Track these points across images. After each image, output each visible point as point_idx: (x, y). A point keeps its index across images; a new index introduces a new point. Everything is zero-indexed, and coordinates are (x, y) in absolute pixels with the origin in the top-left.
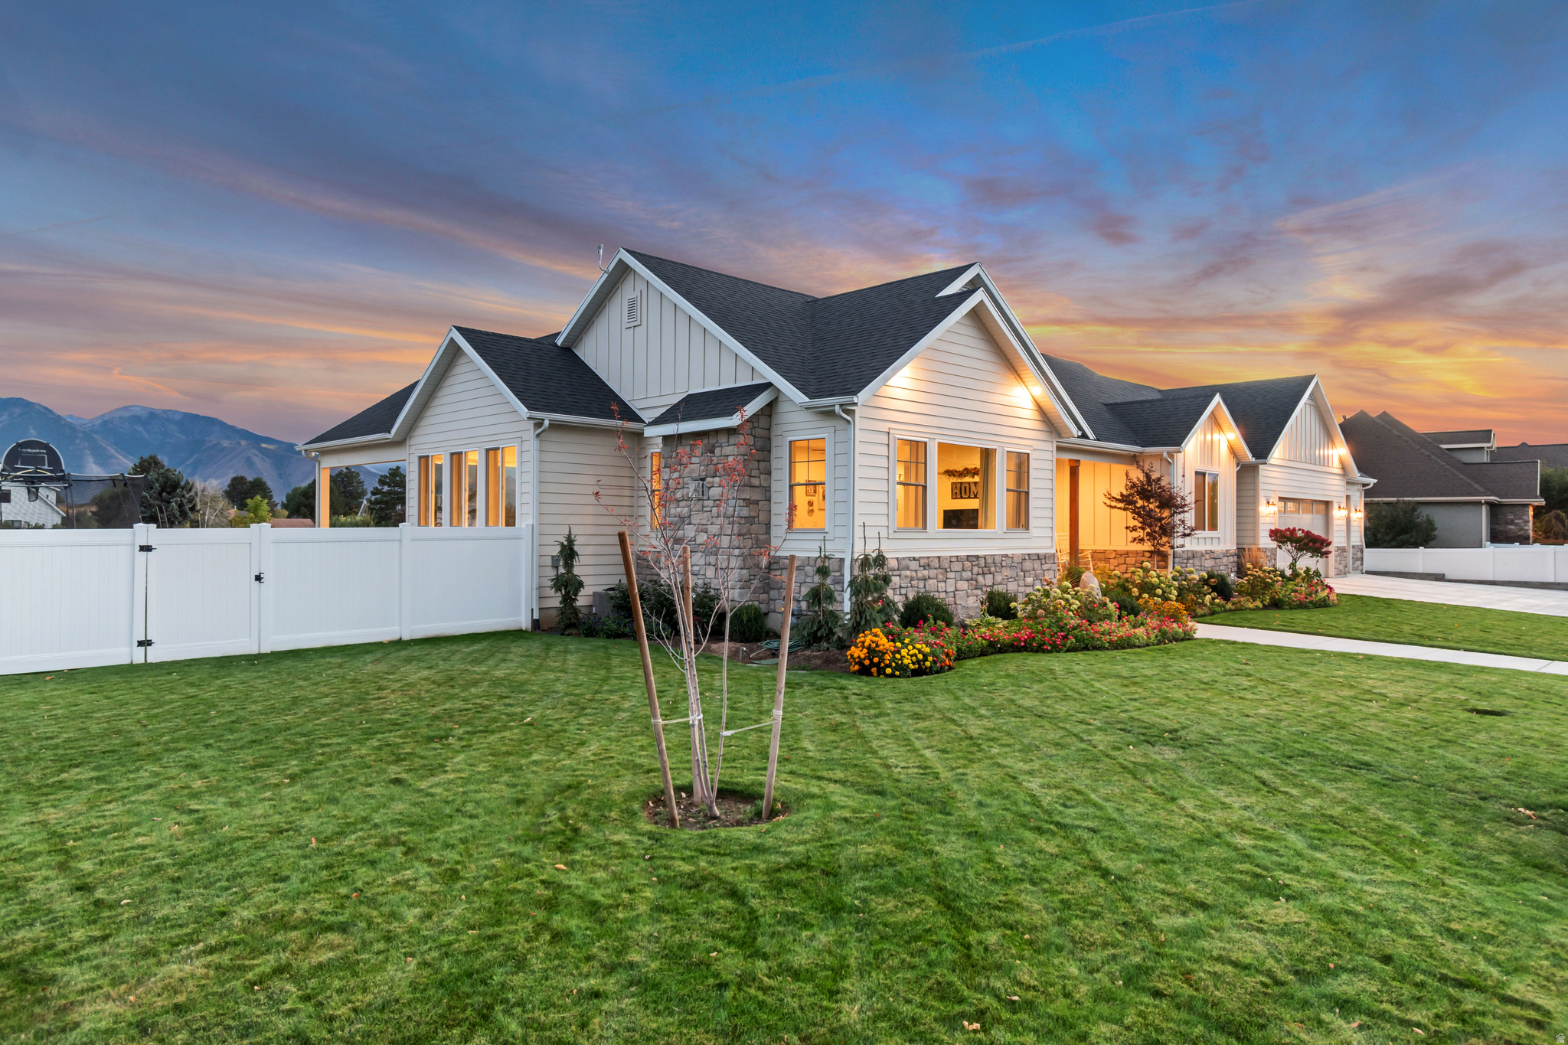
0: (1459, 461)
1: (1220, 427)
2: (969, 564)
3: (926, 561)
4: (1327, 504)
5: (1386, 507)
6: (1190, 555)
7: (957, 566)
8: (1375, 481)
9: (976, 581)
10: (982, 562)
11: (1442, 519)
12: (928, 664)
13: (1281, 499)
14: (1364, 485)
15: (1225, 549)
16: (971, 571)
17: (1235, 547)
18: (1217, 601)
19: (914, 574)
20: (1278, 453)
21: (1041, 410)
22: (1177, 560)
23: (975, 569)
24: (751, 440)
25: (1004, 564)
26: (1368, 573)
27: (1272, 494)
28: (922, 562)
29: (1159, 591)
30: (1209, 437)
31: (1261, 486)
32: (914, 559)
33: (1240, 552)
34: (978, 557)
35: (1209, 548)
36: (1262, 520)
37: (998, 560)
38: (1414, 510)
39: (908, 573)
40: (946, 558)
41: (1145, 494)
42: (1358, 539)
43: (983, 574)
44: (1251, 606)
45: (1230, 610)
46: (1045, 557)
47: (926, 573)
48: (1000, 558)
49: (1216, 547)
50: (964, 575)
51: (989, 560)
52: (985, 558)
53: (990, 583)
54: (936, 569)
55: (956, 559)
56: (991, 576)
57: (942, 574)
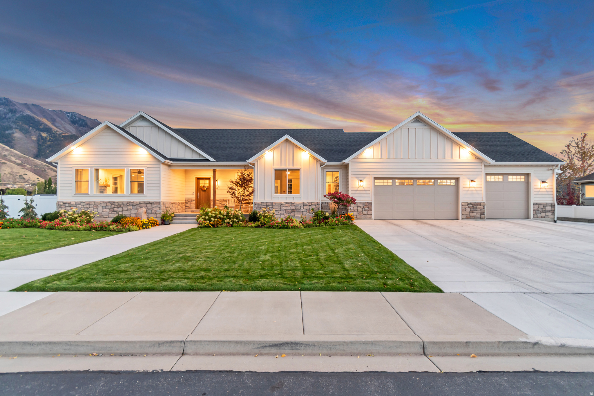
1: (301, 149)
2: (110, 204)
3: (88, 203)
4: (457, 180)
6: (270, 204)
9: (113, 209)
13: (375, 178)
16: (111, 206)
17: (316, 201)
19: (83, 206)
21: (151, 154)
22: (256, 206)
27: (368, 176)
28: (86, 203)
31: (352, 173)
32: (83, 202)
34: (114, 202)
35: (289, 201)
36: (351, 189)
37: (124, 203)
39: (80, 206)
40: (98, 202)
42: (548, 201)
43: (117, 207)
46: (154, 203)
47: (88, 206)
48: (126, 203)
49: (297, 201)
50: (107, 207)
51: (120, 203)
52: (118, 202)
53: (120, 210)
54: (93, 205)
55: (103, 202)
56: (121, 208)
57: (96, 206)
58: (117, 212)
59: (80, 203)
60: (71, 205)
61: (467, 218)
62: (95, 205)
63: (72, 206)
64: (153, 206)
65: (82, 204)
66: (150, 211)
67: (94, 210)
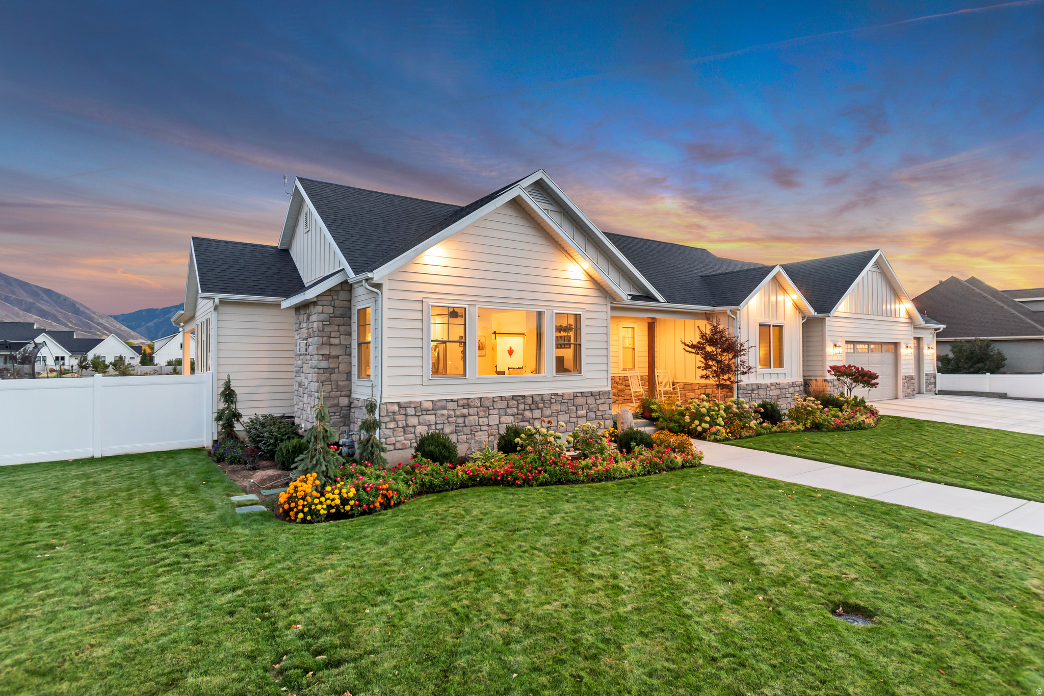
0: (1029, 310)
1: (784, 290)
2: (515, 402)
3: (466, 401)
4: (896, 345)
5: (966, 344)
6: (755, 387)
7: (499, 405)
8: (945, 326)
9: (523, 415)
10: (529, 401)
11: (1009, 352)
12: (348, 508)
13: (847, 342)
14: (936, 330)
15: (790, 381)
16: (517, 408)
17: (799, 380)
18: (765, 424)
19: (452, 413)
20: (843, 307)
21: (593, 280)
22: (741, 391)
23: (522, 407)
24: (331, 310)
25: (553, 401)
26: (942, 392)
27: (840, 339)
28: (461, 403)
29: (707, 419)
30: (773, 298)
31: (827, 333)
32: (452, 400)
33: (806, 383)
34: (524, 397)
35: (774, 380)
36: (828, 359)
37: (546, 398)
38: (988, 346)
39: (445, 412)
40: (488, 399)
41: (712, 342)
42: (932, 369)
43: (531, 409)
44: (794, 428)
45: (776, 432)
46: (599, 393)
47: (465, 411)
48: (549, 396)
49: (782, 380)
50: (509, 411)
51: (537, 399)
52: (532, 397)
53: (538, 417)
54: (477, 407)
55: (500, 399)
56: (539, 411)
57: (484, 411)
58: (531, 421)
59: (445, 402)
60: (420, 409)
61: (907, 396)
62: (481, 406)
63: (425, 413)
64: (599, 402)
65: (451, 405)
66: (592, 415)
67: (480, 420)
